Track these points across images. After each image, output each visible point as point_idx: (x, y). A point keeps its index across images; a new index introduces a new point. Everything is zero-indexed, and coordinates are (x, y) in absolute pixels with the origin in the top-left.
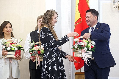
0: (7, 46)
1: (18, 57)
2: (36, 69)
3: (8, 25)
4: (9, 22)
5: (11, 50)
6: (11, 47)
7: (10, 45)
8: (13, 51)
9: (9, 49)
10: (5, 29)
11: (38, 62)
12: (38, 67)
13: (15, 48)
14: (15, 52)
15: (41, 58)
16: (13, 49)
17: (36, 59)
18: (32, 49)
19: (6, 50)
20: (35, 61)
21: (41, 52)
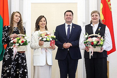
0: (43, 37)
1: (53, 46)
2: (90, 58)
3: (43, 19)
4: (43, 17)
5: (47, 41)
6: (46, 38)
7: (46, 37)
8: (48, 41)
9: (45, 39)
10: (41, 23)
11: (91, 52)
12: (91, 56)
13: (50, 38)
14: (50, 42)
15: (94, 48)
16: (48, 40)
17: (90, 50)
18: (87, 41)
19: (43, 40)
20: (89, 51)
21: (94, 43)
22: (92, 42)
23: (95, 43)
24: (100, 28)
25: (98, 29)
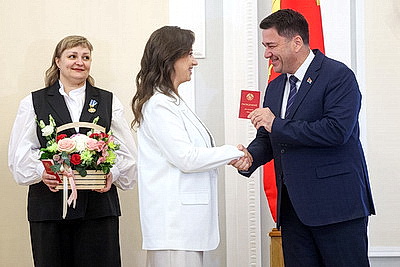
15: (80, 177)
17: (65, 182)
20: (58, 188)
21: (82, 156)
22: (75, 155)
23: (86, 157)
24: (93, 103)
25: (86, 106)
